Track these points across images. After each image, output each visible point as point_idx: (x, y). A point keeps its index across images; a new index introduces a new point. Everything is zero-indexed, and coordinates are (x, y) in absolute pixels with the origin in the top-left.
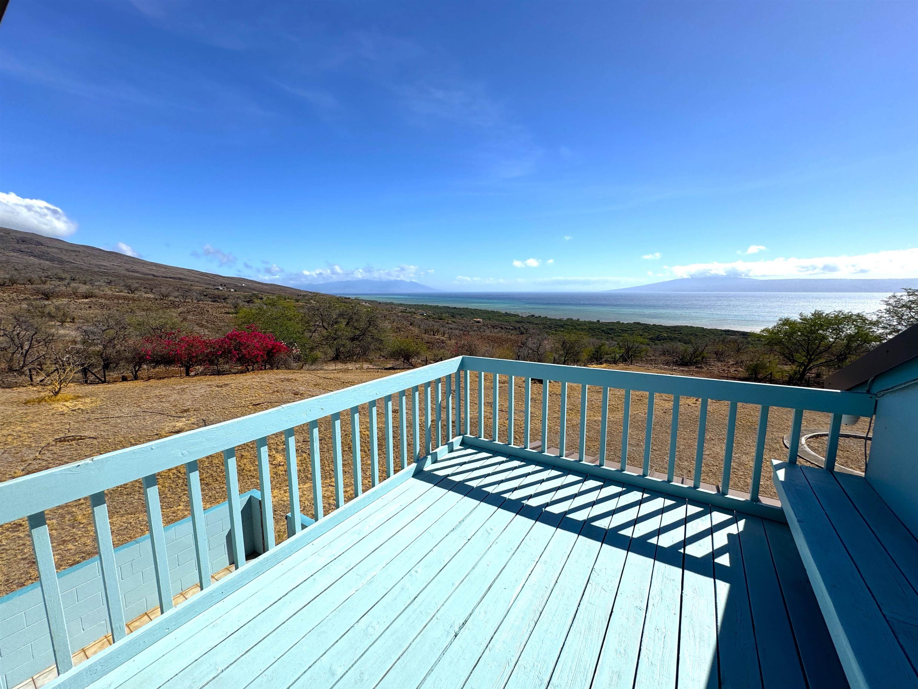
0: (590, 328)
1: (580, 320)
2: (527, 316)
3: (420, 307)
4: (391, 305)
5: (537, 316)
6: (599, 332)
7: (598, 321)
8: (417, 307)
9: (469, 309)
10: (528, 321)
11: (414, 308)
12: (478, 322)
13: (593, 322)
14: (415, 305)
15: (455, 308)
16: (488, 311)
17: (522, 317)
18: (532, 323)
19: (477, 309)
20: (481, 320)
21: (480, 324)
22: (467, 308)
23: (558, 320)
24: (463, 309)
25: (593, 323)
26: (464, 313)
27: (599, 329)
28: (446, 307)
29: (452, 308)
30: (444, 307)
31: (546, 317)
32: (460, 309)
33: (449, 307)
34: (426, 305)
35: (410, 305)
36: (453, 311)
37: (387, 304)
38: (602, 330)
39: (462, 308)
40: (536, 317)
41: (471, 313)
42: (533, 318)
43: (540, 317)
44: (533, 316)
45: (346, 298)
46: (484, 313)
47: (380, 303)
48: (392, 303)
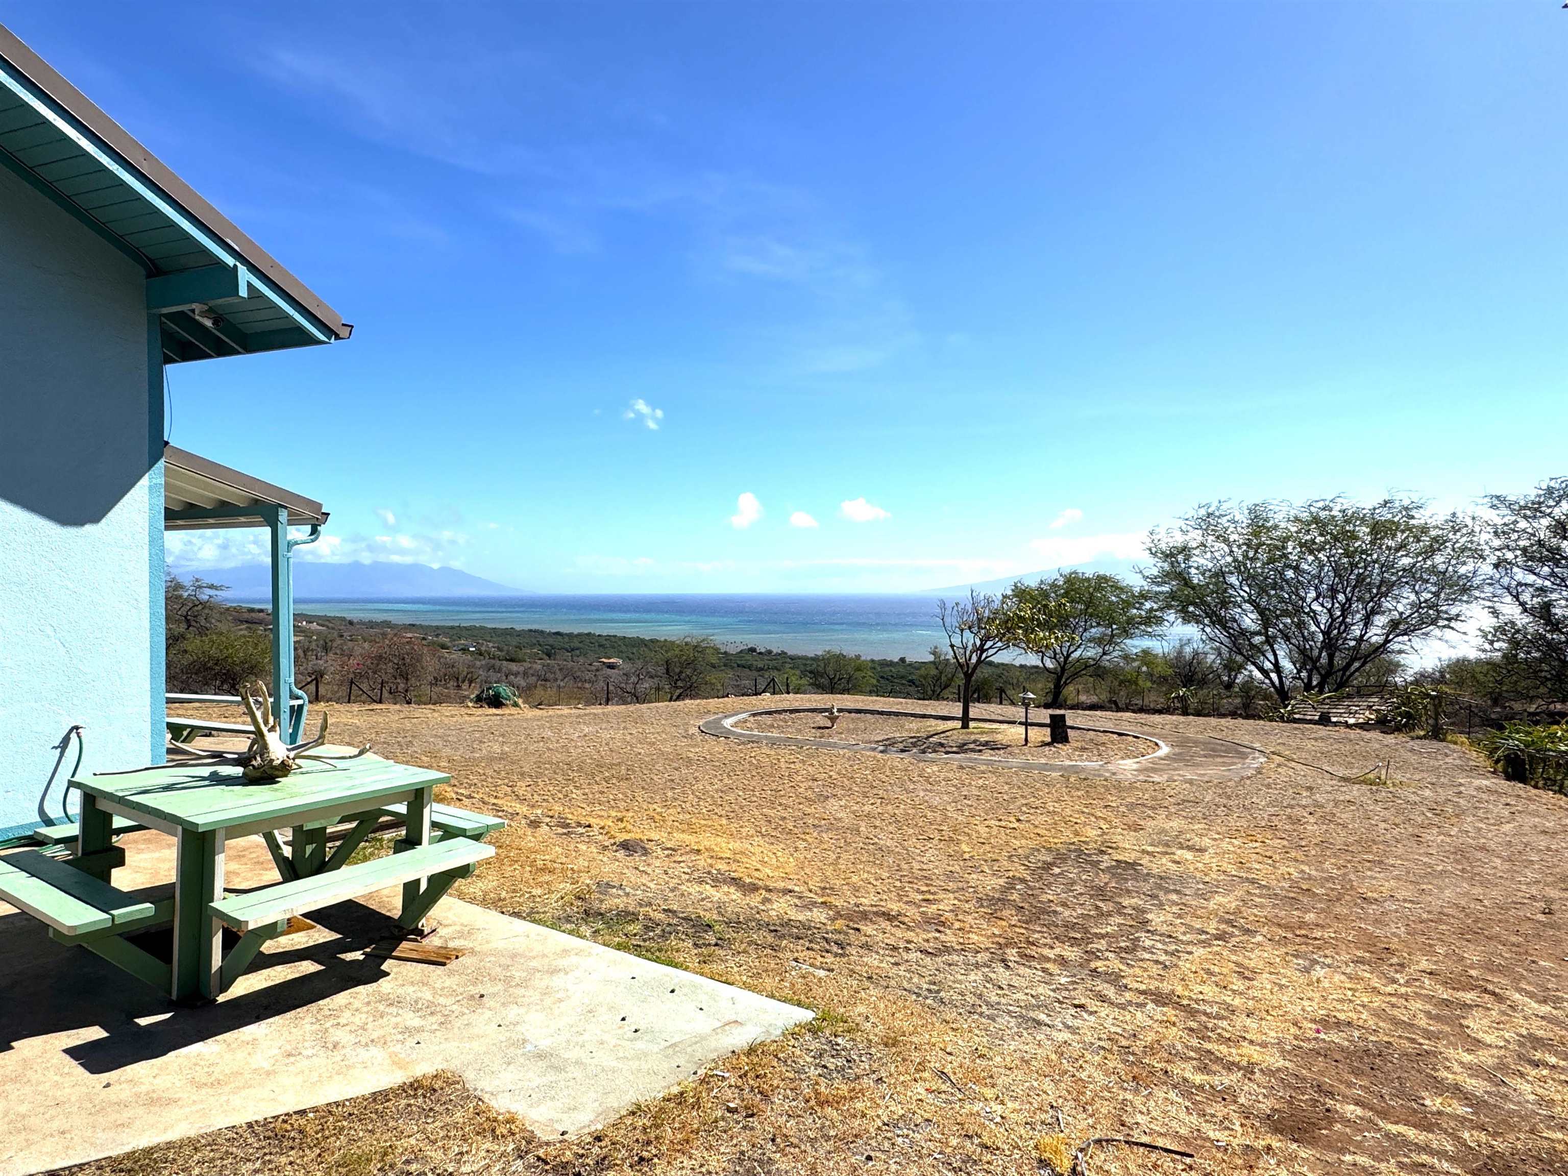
0: (882, 677)
1: (863, 658)
2: (739, 650)
3: (464, 633)
4: (383, 627)
5: (763, 650)
6: (903, 684)
7: (903, 660)
8: (457, 632)
9: (594, 634)
10: (739, 662)
11: (446, 635)
12: (611, 666)
13: (891, 661)
14: (452, 628)
15: (558, 634)
16: (643, 640)
17: (725, 653)
18: (750, 667)
19: (615, 636)
20: (621, 662)
21: (616, 671)
22: (589, 634)
23: (812, 659)
24: (579, 635)
25: (891, 664)
26: (581, 645)
27: (902, 677)
28: (535, 631)
29: (550, 634)
30: (531, 631)
31: (783, 653)
32: (570, 635)
33: (542, 632)
34: (482, 628)
35: (437, 628)
36: (551, 641)
37: (371, 625)
38: (910, 681)
39: (576, 633)
40: (760, 653)
41: (600, 646)
42: (753, 656)
43: (770, 652)
44: (753, 650)
45: (252, 610)
46: (634, 646)
47: (351, 623)
48: (387, 624)
